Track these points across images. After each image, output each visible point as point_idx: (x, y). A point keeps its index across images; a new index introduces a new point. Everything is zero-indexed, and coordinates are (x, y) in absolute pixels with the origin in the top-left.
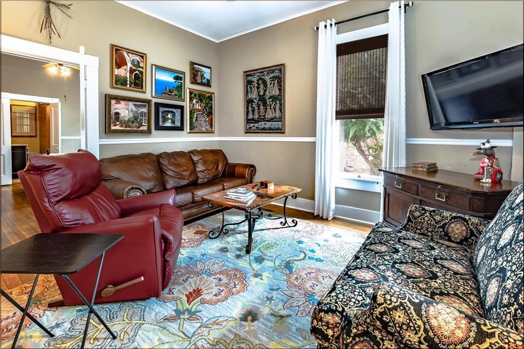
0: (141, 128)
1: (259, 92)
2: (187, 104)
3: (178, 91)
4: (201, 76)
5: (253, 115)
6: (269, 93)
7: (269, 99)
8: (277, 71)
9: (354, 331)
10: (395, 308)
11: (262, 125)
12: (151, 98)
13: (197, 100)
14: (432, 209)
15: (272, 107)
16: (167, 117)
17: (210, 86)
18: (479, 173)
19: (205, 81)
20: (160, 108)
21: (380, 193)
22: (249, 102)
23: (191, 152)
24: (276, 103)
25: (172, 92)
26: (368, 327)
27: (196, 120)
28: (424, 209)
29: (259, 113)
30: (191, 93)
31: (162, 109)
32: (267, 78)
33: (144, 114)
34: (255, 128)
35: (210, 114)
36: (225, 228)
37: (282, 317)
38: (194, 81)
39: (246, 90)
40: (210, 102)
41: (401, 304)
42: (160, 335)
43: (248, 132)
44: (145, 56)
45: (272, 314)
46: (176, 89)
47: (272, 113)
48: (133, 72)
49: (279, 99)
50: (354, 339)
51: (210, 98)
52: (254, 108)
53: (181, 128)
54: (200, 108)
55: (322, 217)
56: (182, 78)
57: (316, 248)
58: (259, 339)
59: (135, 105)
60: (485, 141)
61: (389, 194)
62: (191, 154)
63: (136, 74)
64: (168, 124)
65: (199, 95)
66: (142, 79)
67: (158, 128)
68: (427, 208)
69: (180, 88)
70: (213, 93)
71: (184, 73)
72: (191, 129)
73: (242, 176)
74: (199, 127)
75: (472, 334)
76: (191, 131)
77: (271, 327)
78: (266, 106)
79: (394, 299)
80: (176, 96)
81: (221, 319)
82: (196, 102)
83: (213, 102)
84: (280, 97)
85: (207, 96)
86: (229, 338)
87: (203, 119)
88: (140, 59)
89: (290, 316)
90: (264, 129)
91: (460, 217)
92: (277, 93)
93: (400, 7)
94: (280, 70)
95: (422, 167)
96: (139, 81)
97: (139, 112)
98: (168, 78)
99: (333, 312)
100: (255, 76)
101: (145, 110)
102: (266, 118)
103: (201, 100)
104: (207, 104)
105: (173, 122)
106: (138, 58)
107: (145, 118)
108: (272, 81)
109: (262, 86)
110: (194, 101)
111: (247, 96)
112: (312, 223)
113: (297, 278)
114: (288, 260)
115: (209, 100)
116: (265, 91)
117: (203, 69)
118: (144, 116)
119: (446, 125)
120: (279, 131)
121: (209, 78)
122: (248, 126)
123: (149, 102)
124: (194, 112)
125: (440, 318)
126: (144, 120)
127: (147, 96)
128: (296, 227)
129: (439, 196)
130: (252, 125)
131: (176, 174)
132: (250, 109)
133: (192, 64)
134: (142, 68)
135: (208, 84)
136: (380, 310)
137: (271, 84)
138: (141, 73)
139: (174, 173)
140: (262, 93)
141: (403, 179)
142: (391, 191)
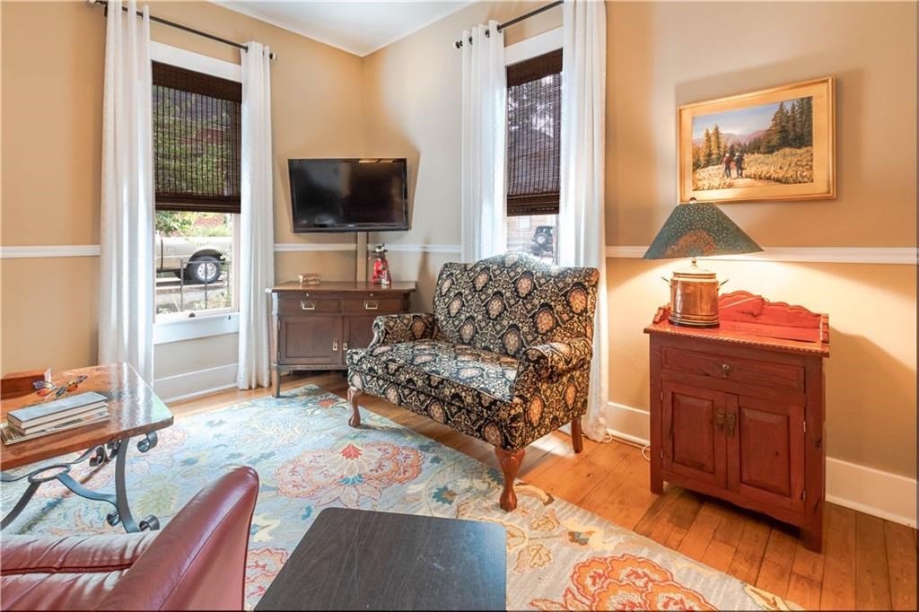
28: (393, 318)
93: (263, 54)
129: (369, 306)
141: (316, 297)
142: (291, 320)
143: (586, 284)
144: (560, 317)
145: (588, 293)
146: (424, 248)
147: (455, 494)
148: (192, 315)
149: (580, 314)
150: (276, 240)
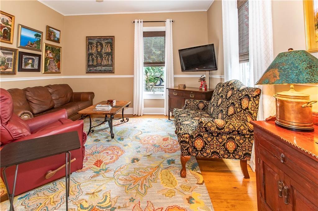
0: (7, 70)
1: (97, 50)
2: (43, 54)
3: (37, 45)
4: (54, 36)
5: (93, 62)
6: (104, 50)
7: (104, 54)
8: (110, 39)
9: (195, 136)
10: (208, 123)
11: (99, 68)
12: (16, 48)
13: (50, 51)
14: (193, 100)
15: (106, 59)
16: (28, 62)
17: (59, 43)
18: (201, 87)
19: (56, 39)
20: (23, 56)
21: (164, 100)
22: (89, 55)
23: (48, 86)
24: (109, 56)
25: (33, 45)
26: (199, 133)
27: (49, 64)
28: (190, 100)
29: (97, 61)
30: (46, 46)
31: (24, 57)
32: (103, 42)
33: (10, 59)
34: (94, 70)
35: (58, 61)
36: (92, 129)
37: (149, 155)
38: (49, 38)
39: (87, 47)
40: (59, 53)
41: (209, 121)
42: (96, 184)
43: (88, 72)
44: (13, 18)
45: (144, 156)
46: (36, 43)
47: (106, 62)
48: (3, 28)
49: (111, 54)
50: (195, 139)
51: (59, 51)
52: (93, 58)
53: (38, 70)
54: (52, 57)
55: (138, 115)
56: (41, 35)
57: (144, 128)
58: (146, 166)
59: (3, 53)
60: (202, 75)
61: (171, 98)
62: (48, 88)
63: (5, 30)
64: (29, 67)
65: (52, 48)
66: (10, 34)
67: (21, 70)
68: (191, 100)
69: (39, 42)
70: (61, 47)
71: (42, 33)
72: (45, 71)
73: (87, 100)
74: (51, 69)
75: (225, 123)
76: (45, 72)
77: (147, 160)
78: (103, 58)
79: (207, 121)
80: (36, 48)
81: (122, 166)
82: (50, 52)
83: (61, 53)
84: (111, 53)
85: (57, 49)
86: (133, 170)
87: (54, 64)
88: (9, 19)
89: (152, 154)
90: (100, 70)
91: (201, 101)
92: (110, 51)
93: (170, 21)
94: (112, 39)
95: (182, 86)
96: (7, 35)
97: (6, 58)
98: (31, 35)
99: (186, 134)
100: (95, 40)
101: (12, 57)
102: (102, 65)
103: (53, 51)
104: (57, 54)
105: (33, 66)
106: (7, 18)
107: (11, 63)
108: (106, 44)
109: (99, 46)
110: (48, 52)
111: (88, 51)
112: (134, 119)
113: (144, 141)
114: (135, 135)
115: (58, 51)
116: (102, 49)
117: (55, 31)
118: (10, 61)
119: (185, 69)
120: (111, 72)
121: (59, 38)
122: (89, 69)
123: (15, 50)
124: (48, 59)
125: (218, 121)
126: (10, 64)
127: (14, 46)
128: (128, 122)
129: (191, 96)
130: (91, 68)
131: (40, 102)
132: (90, 59)
133: (48, 27)
134: (11, 26)
135: (58, 41)
136: (204, 124)
137: (105, 46)
138: (10, 29)
139: (39, 101)
140: (99, 50)
141: (177, 91)
142: (172, 97)
143: (250, 96)
144: (237, 110)
145: (250, 100)
146: (221, 77)
147: (174, 163)
148: (154, 93)
149: (245, 110)
150: (175, 73)
